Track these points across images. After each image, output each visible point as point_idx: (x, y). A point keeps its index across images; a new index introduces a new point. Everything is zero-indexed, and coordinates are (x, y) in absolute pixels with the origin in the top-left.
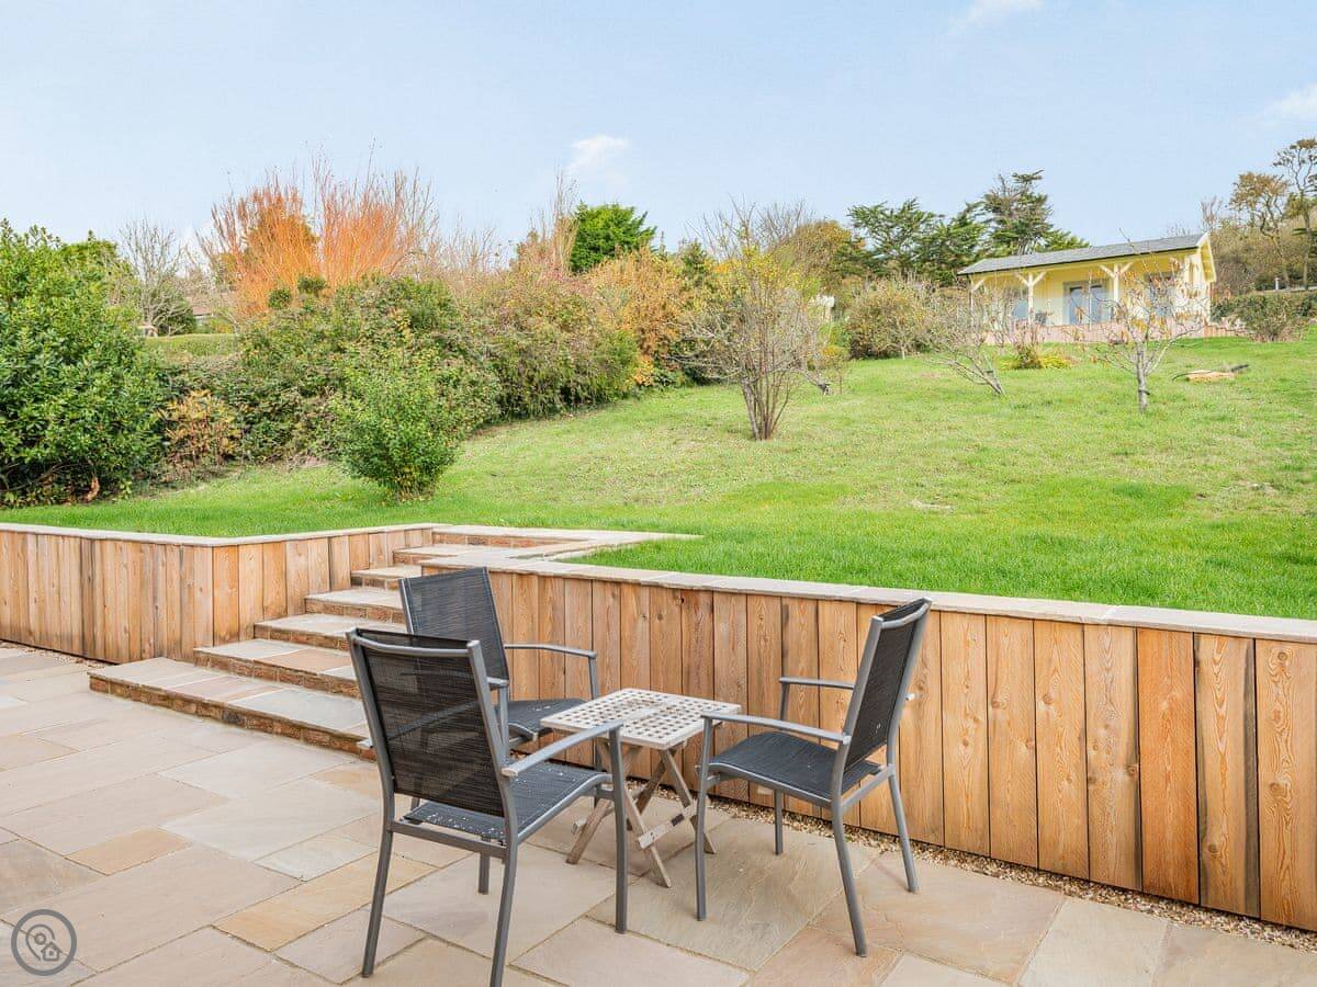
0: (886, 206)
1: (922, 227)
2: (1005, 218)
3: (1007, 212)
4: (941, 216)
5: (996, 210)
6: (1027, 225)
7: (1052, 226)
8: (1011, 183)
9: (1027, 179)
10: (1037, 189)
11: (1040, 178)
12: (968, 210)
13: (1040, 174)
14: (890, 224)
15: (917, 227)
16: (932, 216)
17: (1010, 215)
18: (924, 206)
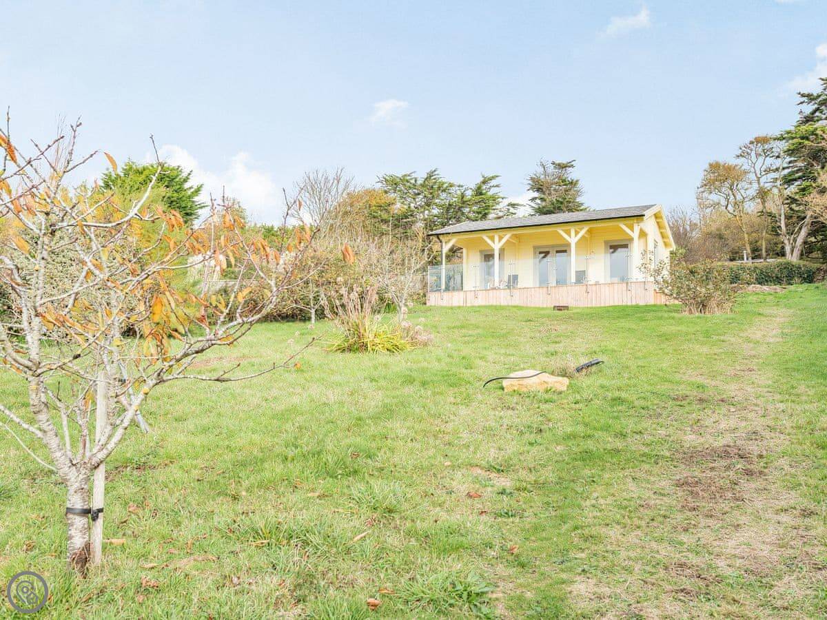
0: (414, 175)
1: (443, 195)
2: (545, 197)
3: (547, 192)
4: (459, 186)
5: (539, 190)
6: (562, 203)
7: (582, 204)
8: (551, 169)
9: (562, 167)
10: (572, 175)
11: (572, 166)
12: (484, 182)
13: (572, 163)
14: (416, 191)
15: (439, 195)
16: (451, 185)
17: (550, 194)
18: (445, 176)
